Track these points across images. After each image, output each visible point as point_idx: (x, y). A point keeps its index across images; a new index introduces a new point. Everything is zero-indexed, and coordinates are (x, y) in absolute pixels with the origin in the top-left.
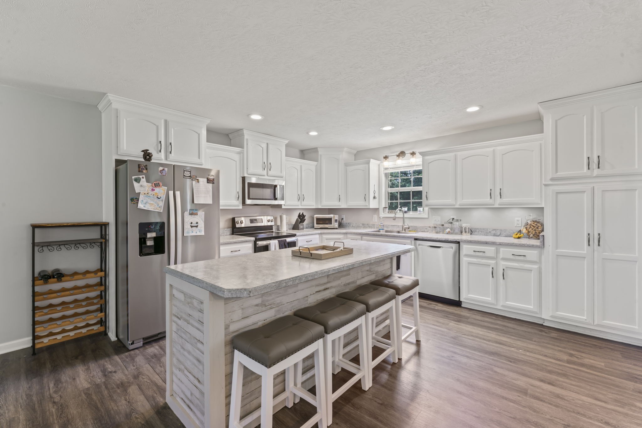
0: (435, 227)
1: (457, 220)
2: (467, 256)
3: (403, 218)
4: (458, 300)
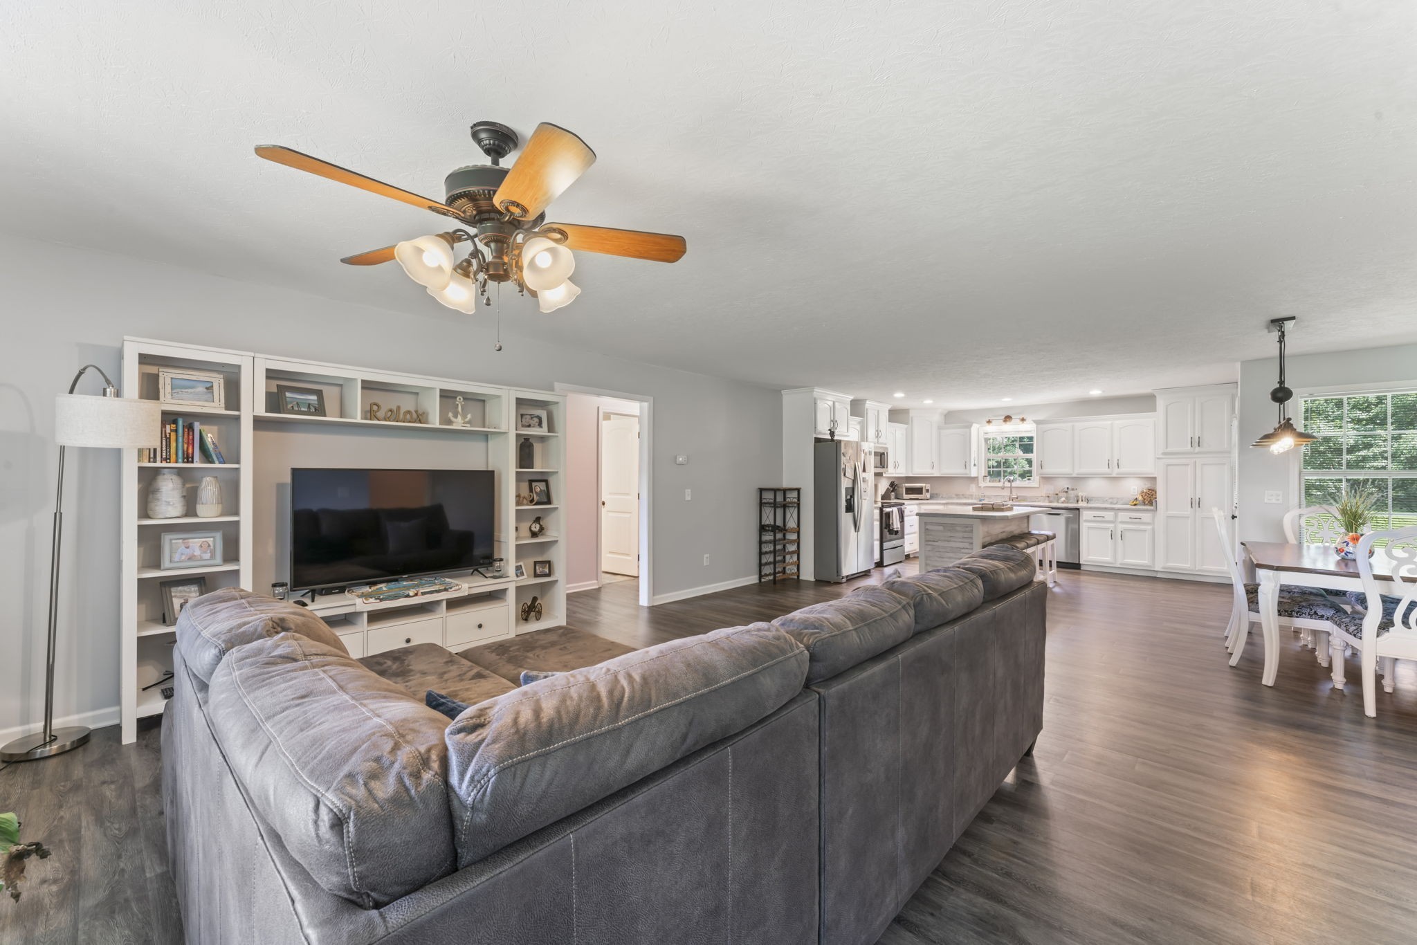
0: (1048, 497)
1: (1073, 489)
2: (1086, 521)
3: (1011, 487)
4: (1077, 562)
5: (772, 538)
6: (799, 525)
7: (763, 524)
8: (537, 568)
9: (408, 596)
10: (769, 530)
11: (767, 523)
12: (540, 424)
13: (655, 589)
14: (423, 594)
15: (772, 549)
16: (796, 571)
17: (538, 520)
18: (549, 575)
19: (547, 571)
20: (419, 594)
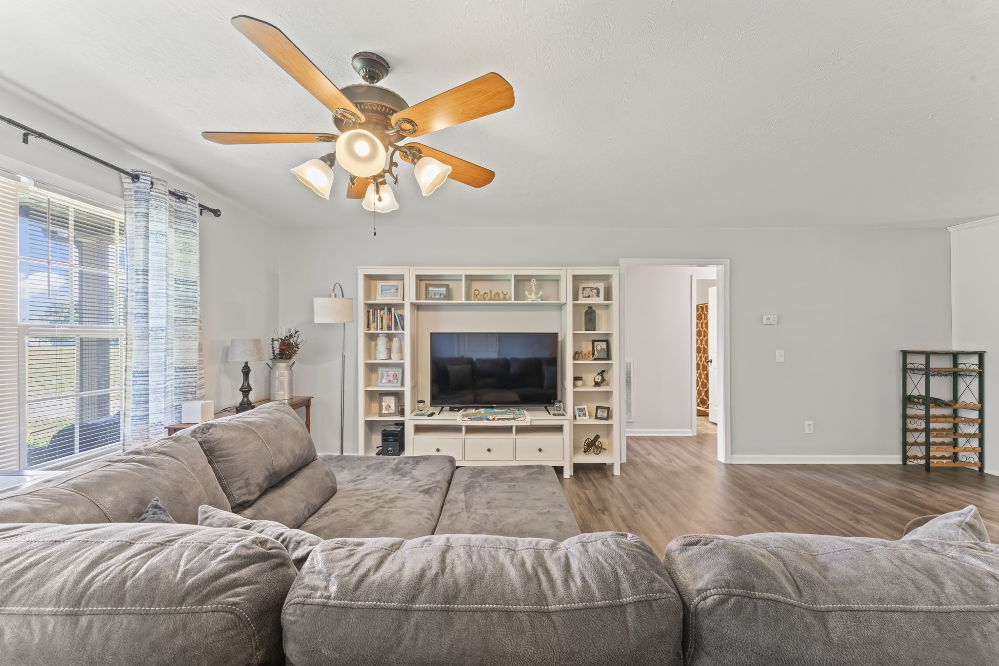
5: (923, 413)
6: (981, 399)
7: (908, 393)
8: (599, 411)
9: (488, 419)
10: (919, 403)
11: (915, 393)
12: (598, 295)
13: (732, 449)
14: (499, 419)
15: (923, 426)
16: (977, 460)
17: (602, 373)
18: (607, 419)
19: (605, 415)
20: (496, 419)
